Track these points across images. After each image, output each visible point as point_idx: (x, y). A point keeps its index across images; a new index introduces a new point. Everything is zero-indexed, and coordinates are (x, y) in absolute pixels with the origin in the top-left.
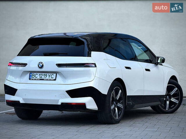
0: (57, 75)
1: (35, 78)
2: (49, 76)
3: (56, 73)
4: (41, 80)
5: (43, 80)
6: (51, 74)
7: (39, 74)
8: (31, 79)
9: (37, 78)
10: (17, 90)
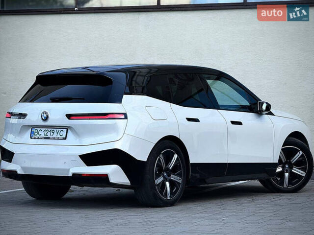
0: (69, 131)
1: (38, 136)
2: (57, 133)
3: (67, 128)
4: (46, 138)
5: (48, 138)
6: (60, 130)
7: (44, 129)
8: (33, 138)
9: (41, 136)
10: (14, 154)
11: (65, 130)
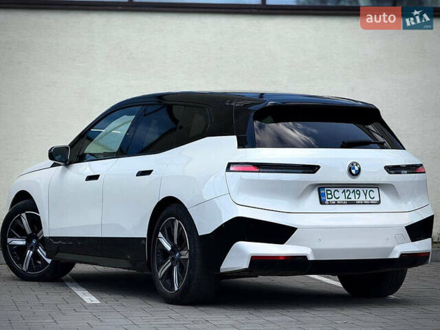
0: (380, 190)
3: (377, 186)
4: (349, 203)
10: (295, 229)
11: (376, 190)
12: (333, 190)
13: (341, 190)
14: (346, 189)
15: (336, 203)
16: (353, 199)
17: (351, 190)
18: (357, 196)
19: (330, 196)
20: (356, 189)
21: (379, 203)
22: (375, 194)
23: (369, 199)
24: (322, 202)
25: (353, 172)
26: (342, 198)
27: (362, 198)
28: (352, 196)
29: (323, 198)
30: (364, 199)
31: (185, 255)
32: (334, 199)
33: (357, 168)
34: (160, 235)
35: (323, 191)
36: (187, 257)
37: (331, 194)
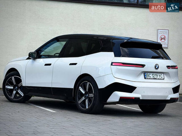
10: (136, 88)
11: (163, 74)
12: (149, 74)
13: (151, 74)
14: (153, 74)
15: (150, 79)
16: (155, 78)
17: (155, 74)
18: (157, 76)
19: (148, 76)
20: (156, 74)
21: (164, 79)
22: (162, 76)
23: (160, 78)
24: (145, 78)
25: (157, 67)
26: (152, 77)
27: (158, 77)
28: (155, 76)
29: (145, 77)
30: (159, 78)
31: (91, 95)
32: (149, 77)
33: (158, 66)
34: (80, 87)
35: (145, 74)
36: (93, 96)
37: (148, 75)
